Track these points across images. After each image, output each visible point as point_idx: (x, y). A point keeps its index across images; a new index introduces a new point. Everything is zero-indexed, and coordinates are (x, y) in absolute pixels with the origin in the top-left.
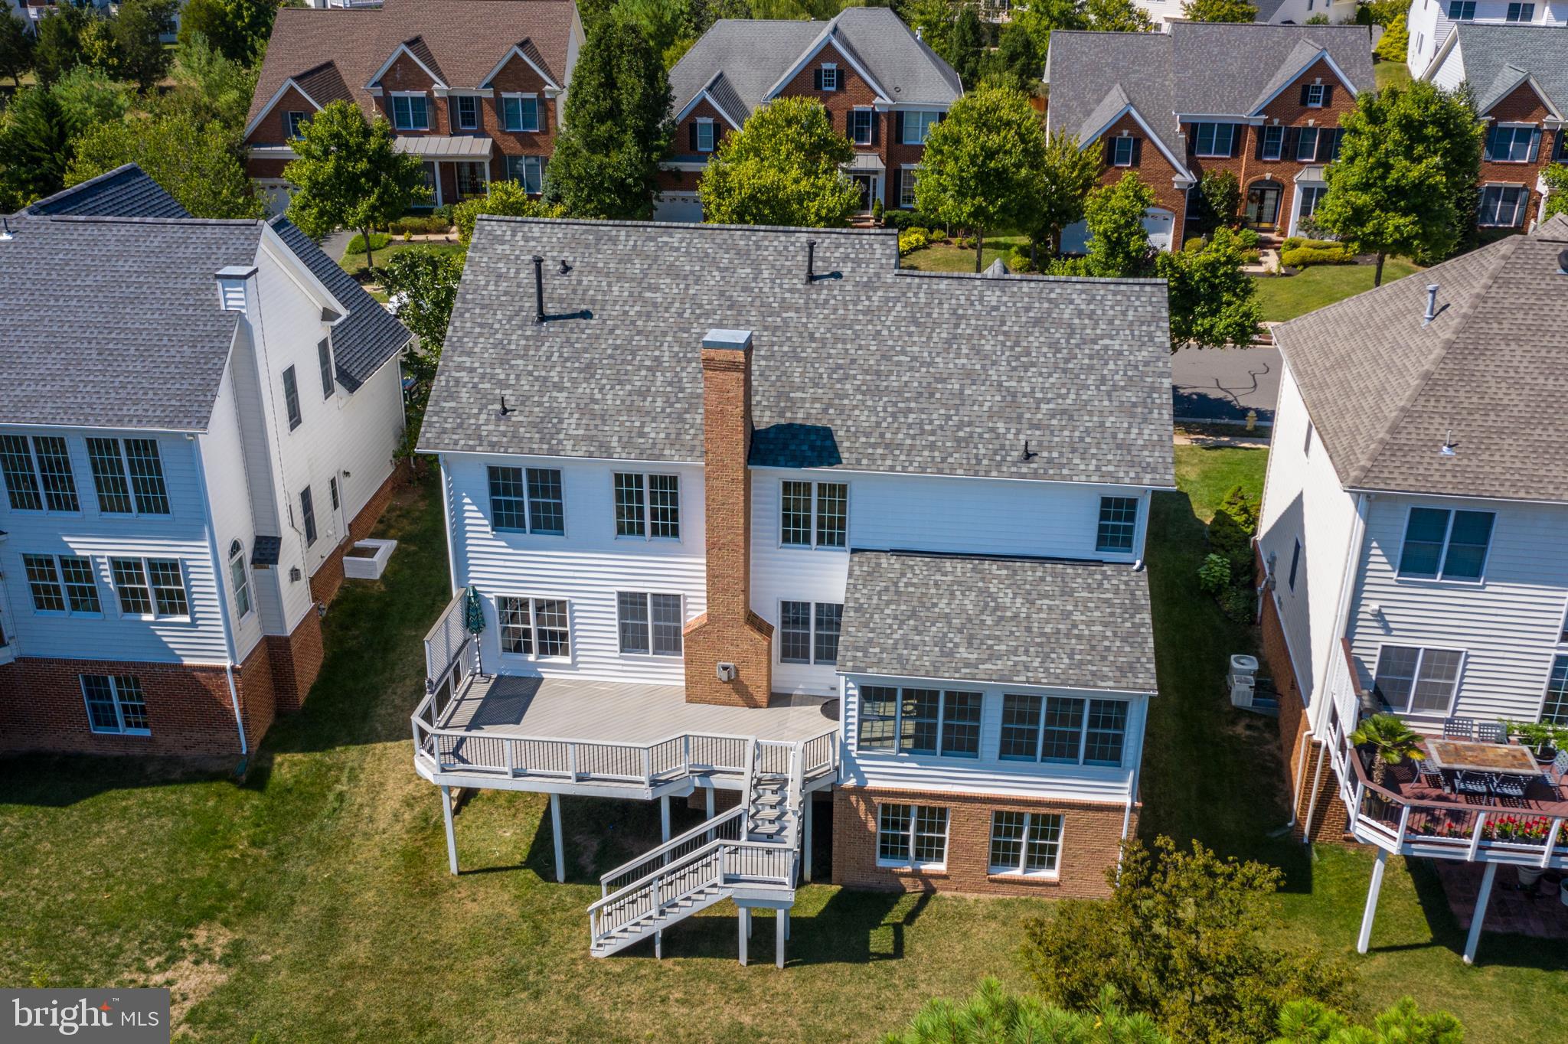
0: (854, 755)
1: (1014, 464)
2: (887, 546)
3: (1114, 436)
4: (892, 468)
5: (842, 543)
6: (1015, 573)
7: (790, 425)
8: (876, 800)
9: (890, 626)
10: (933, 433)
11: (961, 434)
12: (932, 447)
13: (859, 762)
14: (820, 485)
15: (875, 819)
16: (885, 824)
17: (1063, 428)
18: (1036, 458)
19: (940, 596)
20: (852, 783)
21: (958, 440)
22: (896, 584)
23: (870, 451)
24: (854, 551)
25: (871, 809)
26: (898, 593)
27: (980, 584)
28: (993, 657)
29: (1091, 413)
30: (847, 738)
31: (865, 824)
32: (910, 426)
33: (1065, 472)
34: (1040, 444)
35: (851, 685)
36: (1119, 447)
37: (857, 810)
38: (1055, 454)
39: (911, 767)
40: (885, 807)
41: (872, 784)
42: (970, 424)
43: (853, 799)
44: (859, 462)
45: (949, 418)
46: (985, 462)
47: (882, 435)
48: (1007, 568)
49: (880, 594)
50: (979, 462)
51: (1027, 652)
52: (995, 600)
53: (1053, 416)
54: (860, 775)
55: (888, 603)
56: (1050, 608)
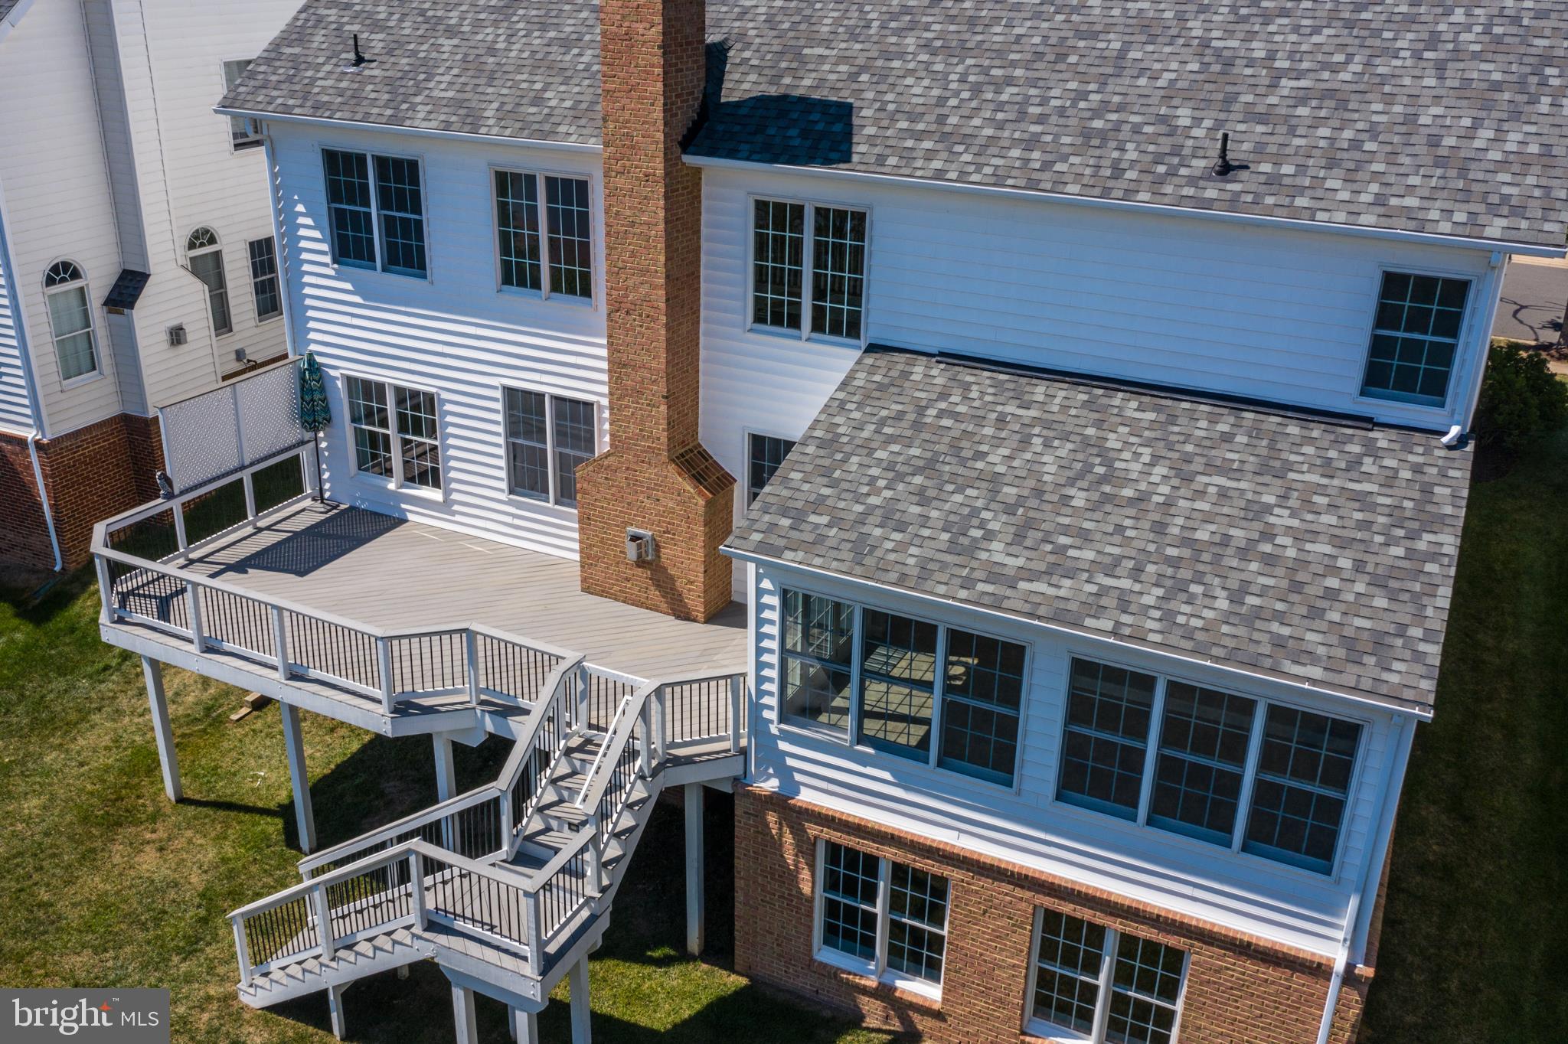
0: (774, 729)
1: (1192, 181)
2: (933, 345)
3: (1434, 141)
4: (939, 174)
5: (854, 330)
6: (1172, 419)
7: (784, 97)
8: (813, 830)
9: (873, 480)
10: (1041, 119)
11: (1098, 124)
12: (1032, 143)
13: (783, 746)
14: (818, 210)
15: (812, 867)
16: (831, 884)
17: (1316, 123)
18: (1244, 175)
19: (998, 442)
20: (771, 785)
21: (1087, 134)
22: (921, 410)
23: (909, 143)
24: (872, 348)
25: (806, 847)
26: (918, 425)
27: (1091, 431)
28: (1059, 568)
29: (1389, 99)
30: (761, 693)
31: (793, 877)
32: (1000, 107)
33: (1300, 202)
34: (1260, 149)
35: (766, 584)
36: (1440, 162)
37: (778, 845)
38: (1288, 169)
39: (879, 777)
40: (833, 849)
41: (807, 797)
42: (1120, 108)
43: (772, 818)
44: (881, 160)
45: (1083, 95)
46: (1131, 175)
47: (942, 119)
48: (1158, 409)
49: (883, 422)
50: (1118, 172)
51: (1137, 573)
52: (1108, 463)
53: (1302, 101)
54: (785, 773)
55: (891, 439)
56: (1223, 494)
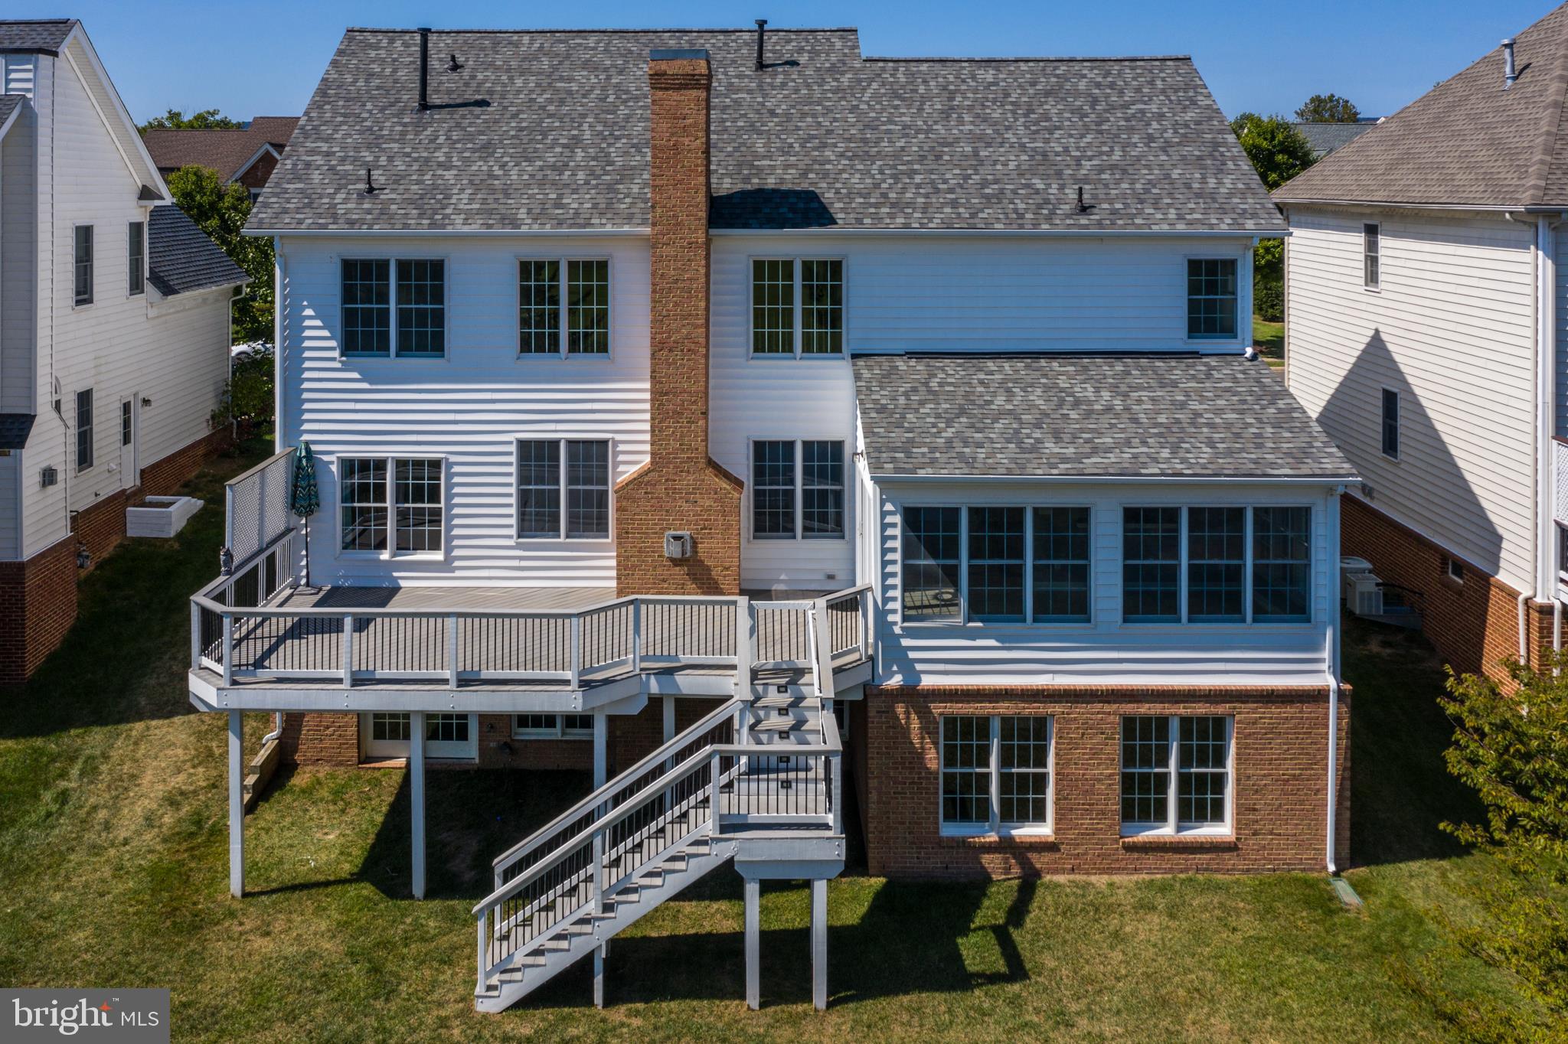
0: (897, 630)
1: (1068, 216)
2: (902, 348)
3: (1188, 186)
4: (907, 226)
5: (837, 348)
6: (1086, 369)
8: (937, 709)
9: (934, 425)
10: (951, 191)
11: (987, 191)
12: (954, 204)
13: (906, 642)
14: (804, 263)
15: (936, 743)
16: (950, 755)
17: (1118, 182)
18: (1095, 211)
19: (994, 394)
20: (896, 681)
21: (987, 197)
22: (926, 384)
23: (872, 210)
24: (855, 356)
25: (929, 727)
26: (930, 391)
27: (1043, 381)
28: (1095, 451)
29: (1148, 167)
30: (885, 600)
31: (920, 756)
32: (918, 186)
33: (1138, 221)
34: (1095, 197)
35: (889, 507)
36: (1198, 195)
37: (906, 731)
38: (1118, 206)
39: (987, 647)
40: (950, 721)
41: (928, 681)
42: (996, 182)
43: (900, 709)
44: (859, 221)
45: (967, 177)
46: (1028, 216)
47: (884, 195)
48: (1072, 364)
49: (906, 394)
50: (1021, 216)
51: (1144, 443)
52: (1072, 395)
53: (1101, 171)
54: (908, 667)
55: (922, 403)
56: (1153, 399)
